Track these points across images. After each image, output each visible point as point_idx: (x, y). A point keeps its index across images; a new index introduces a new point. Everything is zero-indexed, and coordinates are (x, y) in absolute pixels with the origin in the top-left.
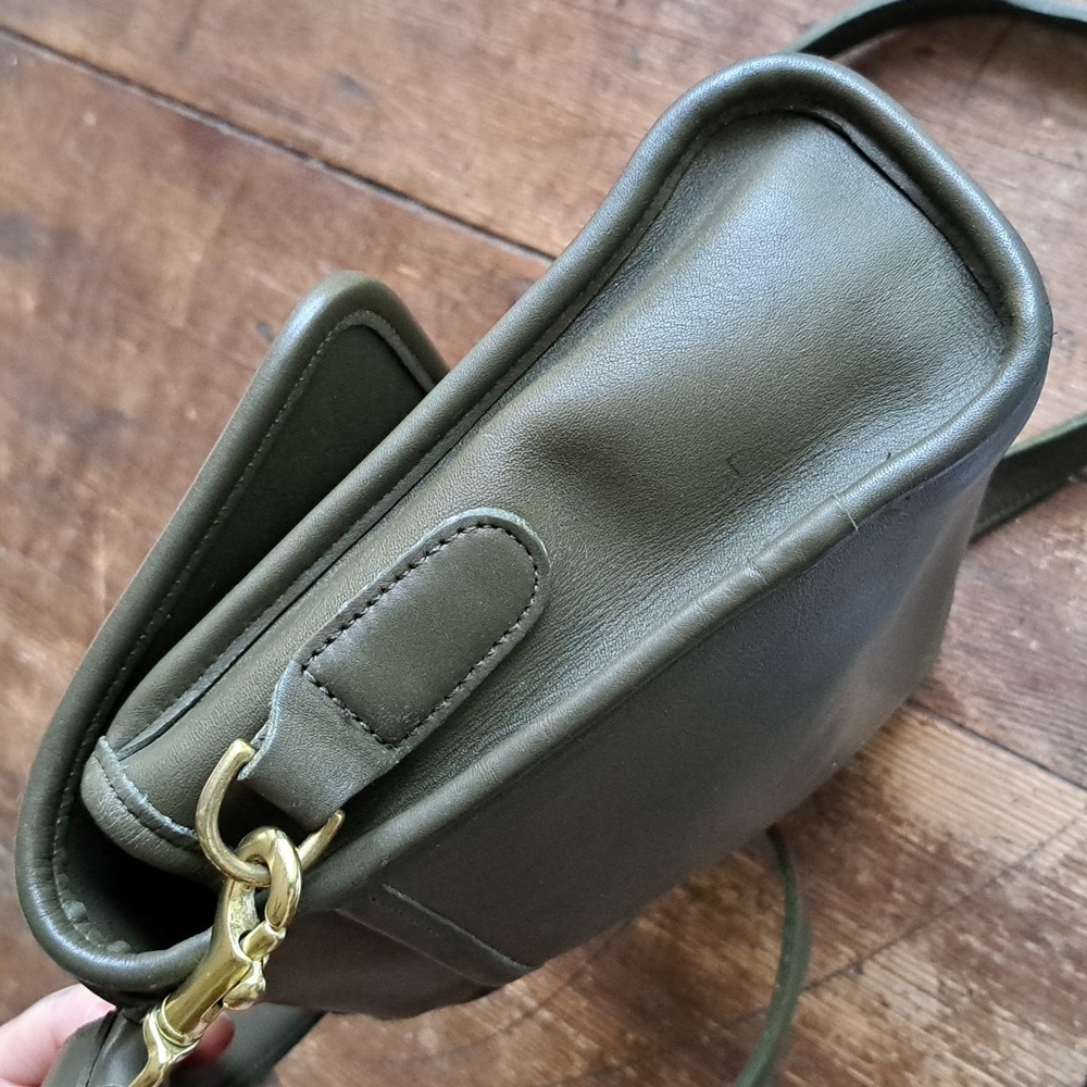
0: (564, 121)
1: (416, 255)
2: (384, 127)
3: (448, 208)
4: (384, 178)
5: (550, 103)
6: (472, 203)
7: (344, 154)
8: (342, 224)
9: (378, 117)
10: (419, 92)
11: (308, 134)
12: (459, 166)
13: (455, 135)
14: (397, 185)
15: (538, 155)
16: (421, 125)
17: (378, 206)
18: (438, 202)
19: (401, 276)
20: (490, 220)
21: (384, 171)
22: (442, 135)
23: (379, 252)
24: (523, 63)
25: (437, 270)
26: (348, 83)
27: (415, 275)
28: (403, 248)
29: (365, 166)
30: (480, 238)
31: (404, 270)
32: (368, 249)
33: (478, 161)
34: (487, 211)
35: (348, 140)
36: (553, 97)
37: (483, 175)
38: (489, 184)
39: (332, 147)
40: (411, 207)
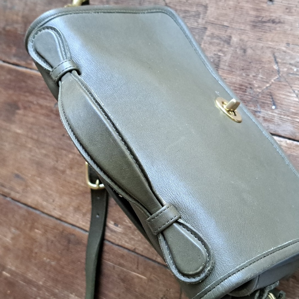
0: (81, 189)
1: (40, 226)
2: (29, 189)
3: (49, 213)
4: (29, 204)
5: (77, 183)
6: (56, 212)
7: (17, 196)
8: (17, 217)
9: (27, 186)
10: (39, 179)
11: (6, 190)
12: (51, 200)
13: (50, 192)
14: (34, 206)
15: (74, 198)
16: (39, 189)
17: (28, 212)
18: (45, 211)
19: (36, 233)
20: (61, 216)
21: (29, 201)
22: (46, 192)
23: (29, 225)
24: (68, 172)
25: (46, 231)
26: (17, 176)
27: (40, 232)
28: (36, 224)
29: (23, 200)
30: (59, 222)
31: (36, 230)
32: (26, 224)
33: (57, 199)
34: (60, 214)
35: (18, 193)
36: (78, 182)
37: (59, 203)
38: (60, 206)
39: (13, 194)
40: (38, 212)
